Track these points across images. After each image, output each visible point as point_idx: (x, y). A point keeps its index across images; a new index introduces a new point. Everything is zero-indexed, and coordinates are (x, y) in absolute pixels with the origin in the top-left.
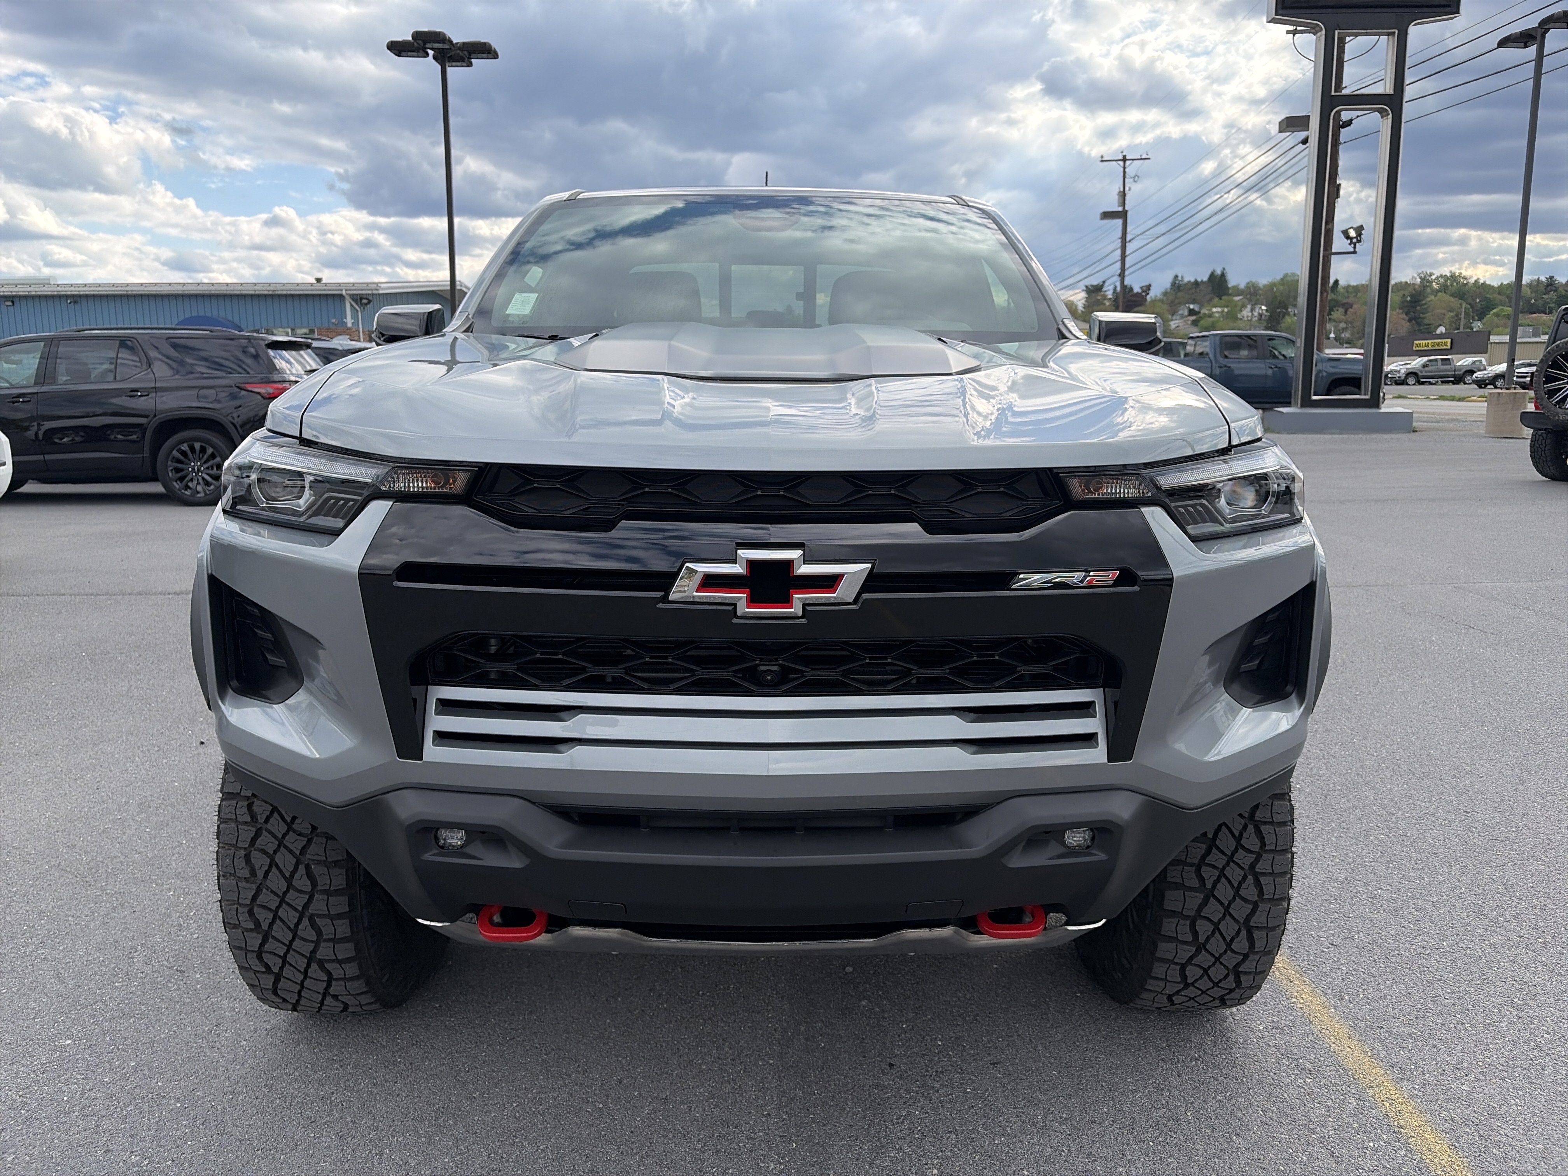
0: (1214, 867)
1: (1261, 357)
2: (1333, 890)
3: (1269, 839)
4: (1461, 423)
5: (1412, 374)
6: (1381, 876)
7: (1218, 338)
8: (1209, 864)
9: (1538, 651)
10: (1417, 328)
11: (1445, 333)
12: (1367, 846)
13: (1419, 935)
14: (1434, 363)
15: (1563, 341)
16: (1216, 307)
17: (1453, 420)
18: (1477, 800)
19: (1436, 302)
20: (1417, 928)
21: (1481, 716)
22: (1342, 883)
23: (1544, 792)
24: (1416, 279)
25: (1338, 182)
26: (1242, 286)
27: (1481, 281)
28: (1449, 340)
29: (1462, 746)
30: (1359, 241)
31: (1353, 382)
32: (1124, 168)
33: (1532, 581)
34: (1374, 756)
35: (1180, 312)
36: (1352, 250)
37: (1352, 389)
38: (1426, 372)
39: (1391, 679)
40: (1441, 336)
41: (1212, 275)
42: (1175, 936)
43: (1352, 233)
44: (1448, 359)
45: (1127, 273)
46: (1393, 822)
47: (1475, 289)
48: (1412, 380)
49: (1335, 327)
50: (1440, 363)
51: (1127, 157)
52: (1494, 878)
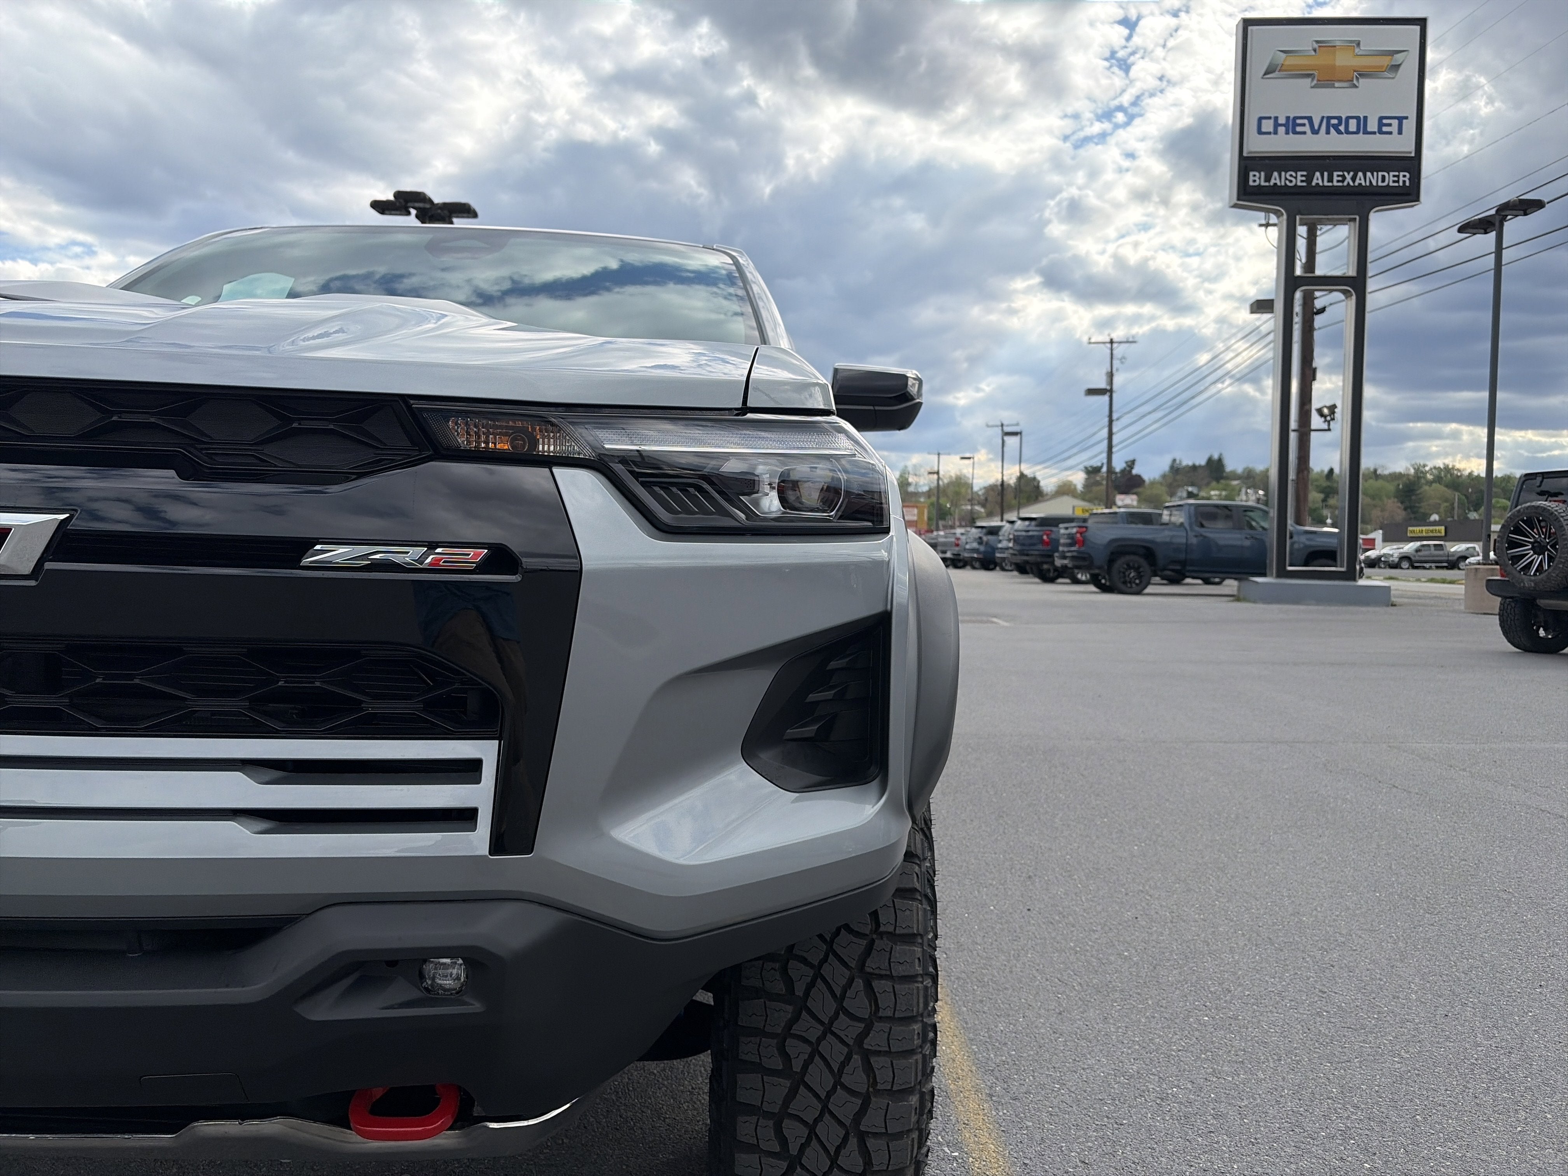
0: (806, 1041)
1: (1239, 528)
2: (1116, 1086)
3: (885, 1002)
4: (1443, 601)
5: (1405, 558)
6: (1184, 1070)
7: (1192, 508)
8: (795, 1035)
9: (1464, 813)
10: (1412, 516)
11: (1439, 521)
12: (1182, 1030)
13: (1205, 1152)
14: (1426, 548)
15: (1523, 506)
16: (1214, 489)
17: (1436, 597)
18: (1340, 978)
19: (1433, 492)
20: (1205, 1143)
21: (1376, 881)
22: (1132, 1076)
23: (1427, 971)
24: (1409, 469)
25: (1314, 365)
26: (1240, 470)
27: (1476, 474)
28: (1443, 528)
29: (1343, 914)
30: (1333, 419)
31: (1328, 555)
32: (1112, 350)
33: (1476, 743)
34: (1232, 921)
35: (1179, 494)
36: (1326, 427)
37: (1330, 562)
38: (1419, 556)
39: (1285, 836)
40: (1435, 523)
41: (1210, 461)
42: (755, 1142)
43: (1326, 411)
44: (1441, 545)
45: (1114, 450)
46: (1226, 1001)
47: (1469, 481)
48: (1405, 564)
49: (1332, 513)
50: (1432, 548)
51: (1114, 340)
52: (1331, 1077)
